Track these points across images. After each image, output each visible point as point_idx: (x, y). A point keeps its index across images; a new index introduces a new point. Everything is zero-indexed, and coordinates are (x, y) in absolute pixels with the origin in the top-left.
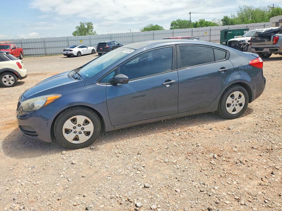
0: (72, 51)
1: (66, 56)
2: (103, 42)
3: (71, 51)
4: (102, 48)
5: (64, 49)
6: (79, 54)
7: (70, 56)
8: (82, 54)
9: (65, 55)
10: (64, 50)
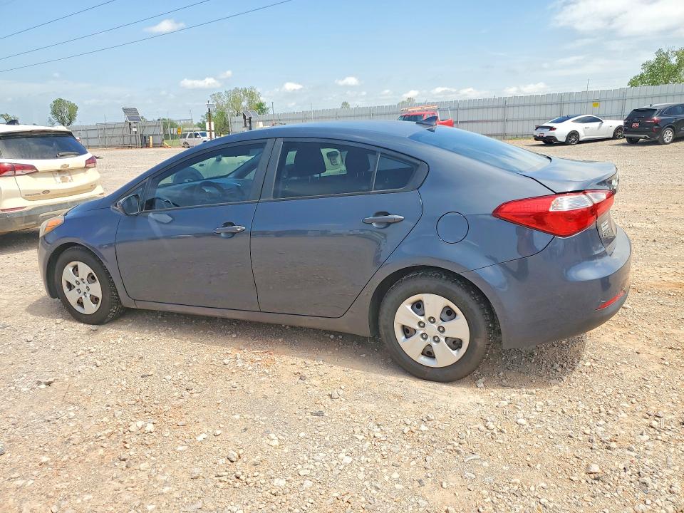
0: (554, 129)
1: (542, 143)
2: (648, 107)
3: (552, 129)
4: (638, 125)
5: (537, 123)
6: (573, 138)
7: (550, 142)
8: (581, 139)
9: (537, 138)
10: (537, 128)
